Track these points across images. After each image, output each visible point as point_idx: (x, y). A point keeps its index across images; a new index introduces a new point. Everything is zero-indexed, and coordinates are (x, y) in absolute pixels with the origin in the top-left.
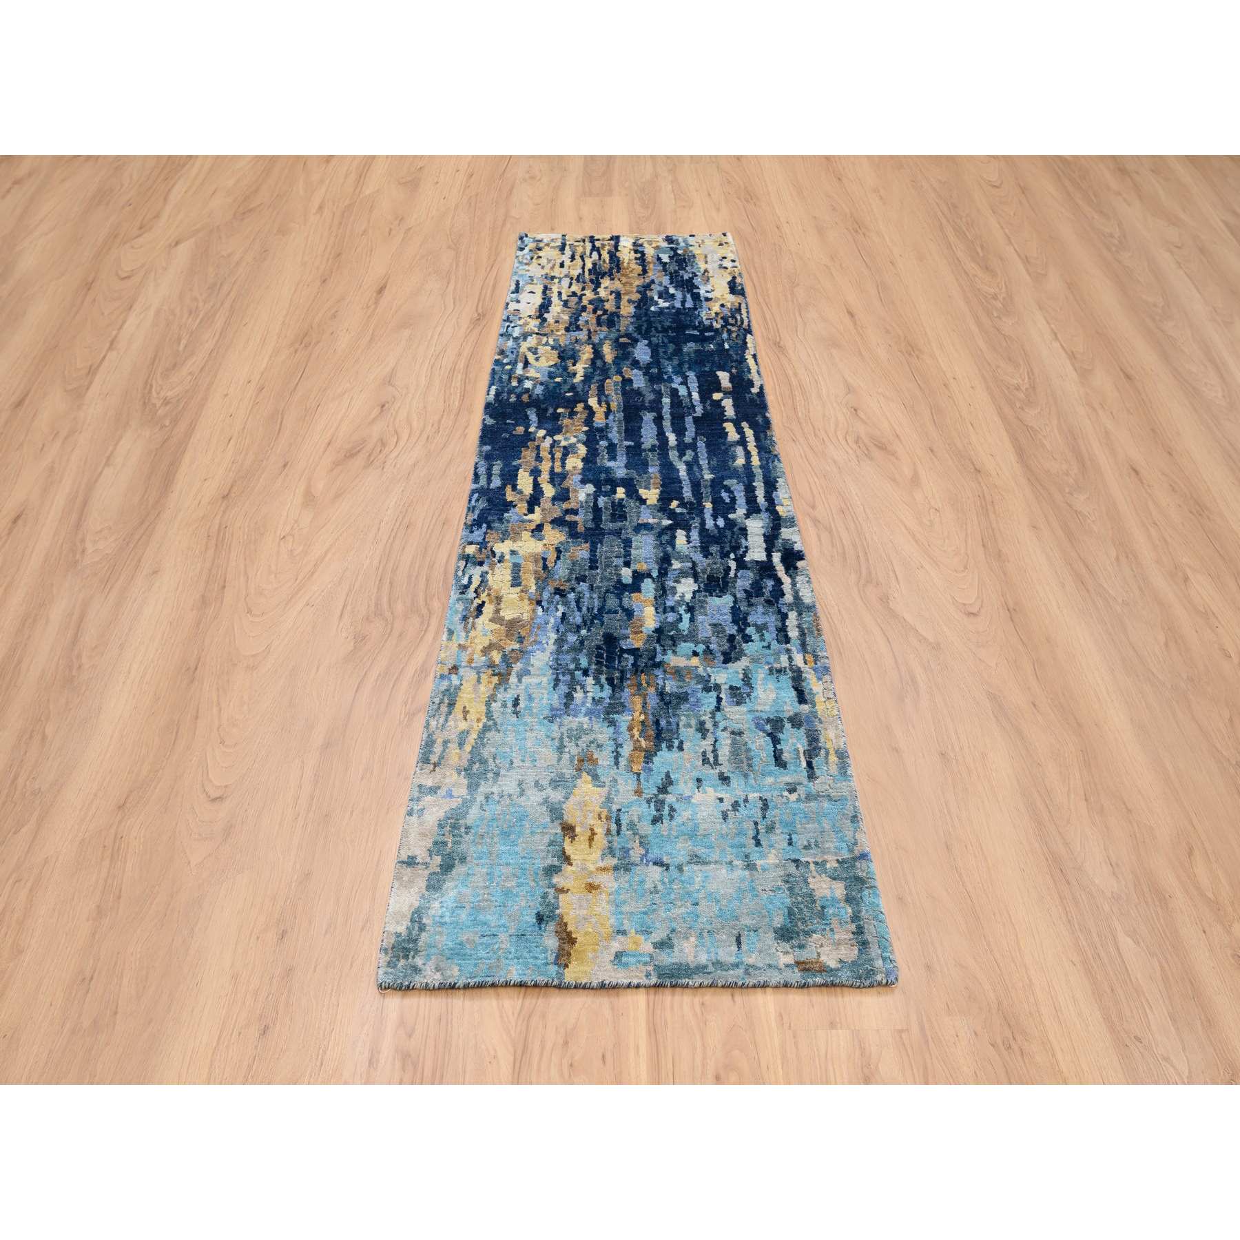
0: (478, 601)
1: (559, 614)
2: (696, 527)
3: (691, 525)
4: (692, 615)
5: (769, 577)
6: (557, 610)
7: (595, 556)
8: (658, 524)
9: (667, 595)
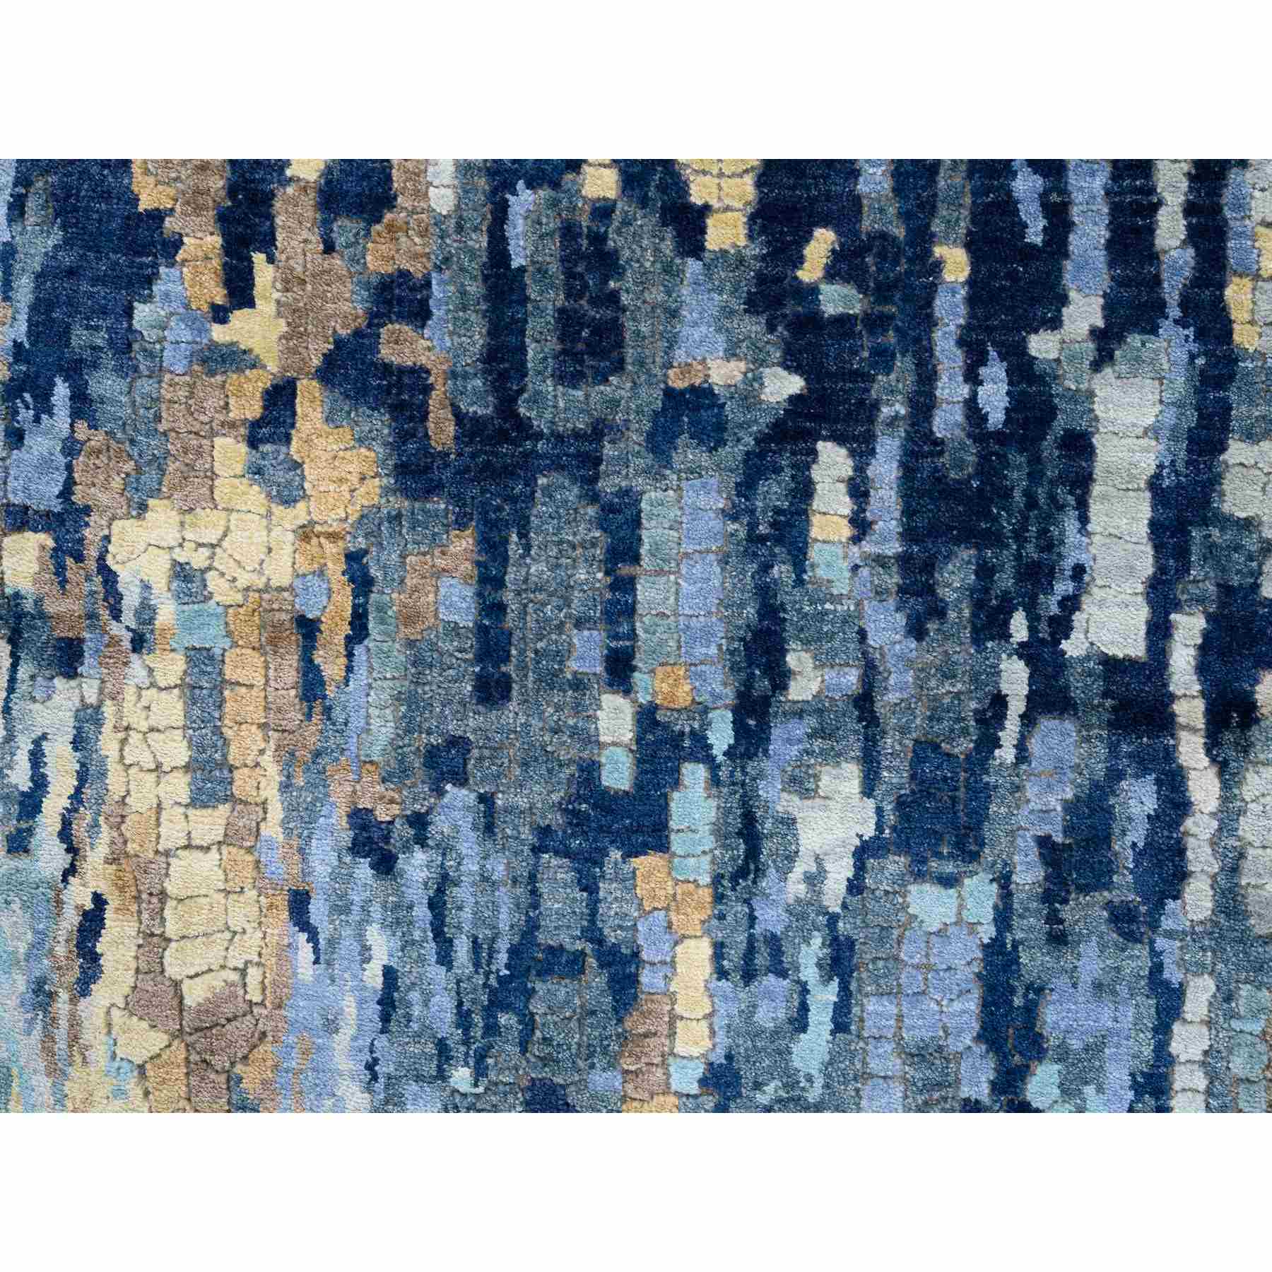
0: (78, 895)
1: (373, 977)
2: (893, 421)
3: (876, 406)
4: (845, 990)
5: (1143, 764)
6: (365, 955)
7: (500, 608)
8: (748, 395)
9: (760, 872)
